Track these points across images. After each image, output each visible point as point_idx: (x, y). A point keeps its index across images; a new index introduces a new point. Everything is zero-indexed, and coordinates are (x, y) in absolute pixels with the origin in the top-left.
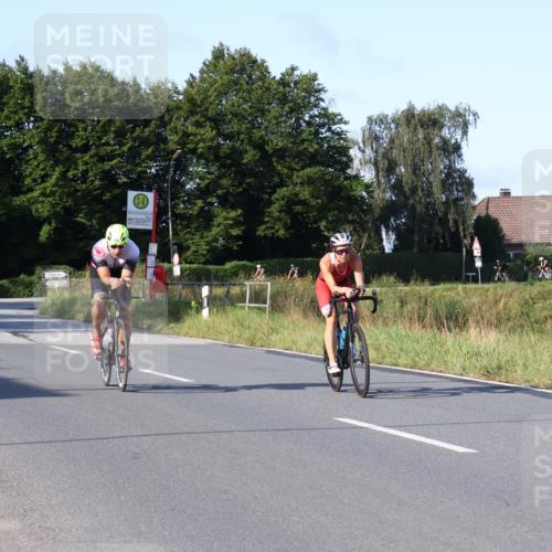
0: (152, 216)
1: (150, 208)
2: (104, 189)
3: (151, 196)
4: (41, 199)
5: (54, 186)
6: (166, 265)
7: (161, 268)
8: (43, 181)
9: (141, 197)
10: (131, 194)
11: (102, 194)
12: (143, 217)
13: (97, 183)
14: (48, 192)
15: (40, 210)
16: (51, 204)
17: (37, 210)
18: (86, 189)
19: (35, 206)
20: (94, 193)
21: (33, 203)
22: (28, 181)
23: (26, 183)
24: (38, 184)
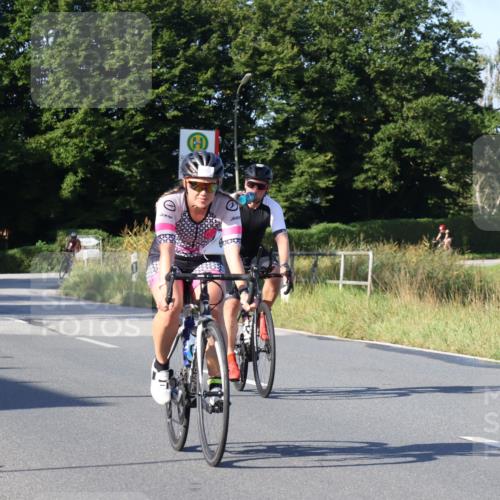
2: (148, 126)
4: (64, 140)
5: (83, 121)
8: (67, 117)
9: (198, 137)
10: (185, 134)
11: (146, 133)
13: (139, 118)
14: (73, 131)
15: (63, 155)
16: (78, 147)
17: (59, 155)
18: (123, 127)
19: (56, 149)
20: (134, 132)
21: (53, 146)
22: (46, 117)
23: (44, 119)
24: (59, 121)
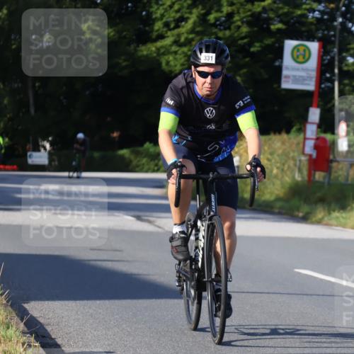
0: (314, 74)
1: (313, 63)
2: (253, 38)
3: (314, 46)
4: (174, 48)
5: (192, 31)
6: (328, 137)
7: (324, 140)
8: (177, 26)
9: (301, 49)
10: (290, 44)
11: (251, 44)
12: (303, 74)
13: (245, 29)
14: (182, 39)
15: (172, 63)
16: (185, 55)
17: (168, 63)
18: (230, 36)
19: (166, 57)
20: (240, 42)
21: (164, 54)
22: (158, 26)
23: (156, 27)
24: (170, 30)
